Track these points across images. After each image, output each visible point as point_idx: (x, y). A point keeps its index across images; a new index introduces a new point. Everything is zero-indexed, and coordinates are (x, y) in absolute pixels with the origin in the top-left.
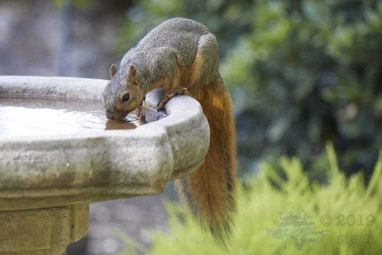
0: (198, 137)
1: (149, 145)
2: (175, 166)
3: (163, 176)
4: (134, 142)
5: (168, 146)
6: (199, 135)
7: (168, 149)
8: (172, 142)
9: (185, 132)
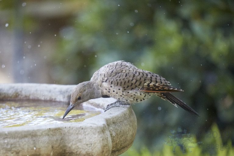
0: (128, 126)
1: (94, 133)
2: (113, 147)
3: (105, 155)
4: (83, 130)
5: (108, 133)
7: (108, 135)
8: (110, 130)
9: (119, 122)
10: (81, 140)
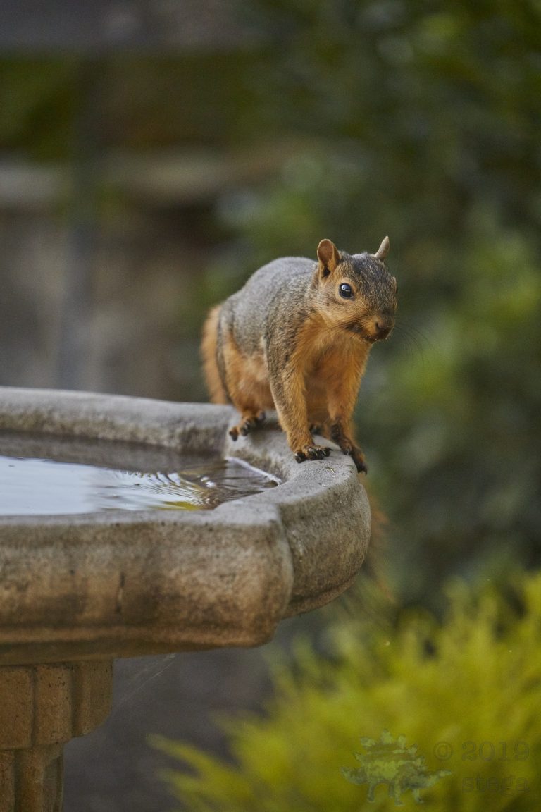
0: (345, 529)
1: (242, 544)
2: (295, 589)
3: (270, 608)
5: (283, 546)
6: (348, 523)
7: (282, 553)
8: (291, 537)
9: (318, 517)
10: (204, 560)
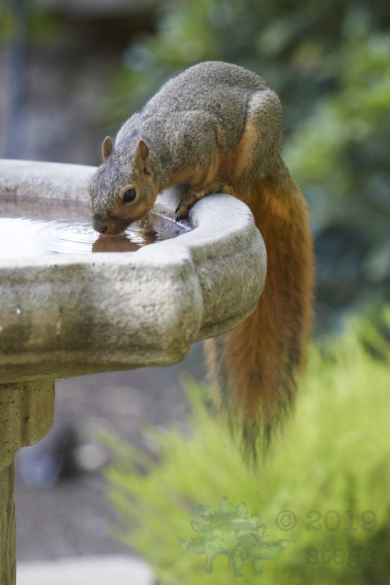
0: (245, 266)
1: (160, 279)
2: (206, 316)
3: (185, 333)
4: (135, 273)
5: (194, 281)
6: (247, 262)
7: (194, 286)
8: (200, 273)
9: (223, 257)
10: (129, 294)
